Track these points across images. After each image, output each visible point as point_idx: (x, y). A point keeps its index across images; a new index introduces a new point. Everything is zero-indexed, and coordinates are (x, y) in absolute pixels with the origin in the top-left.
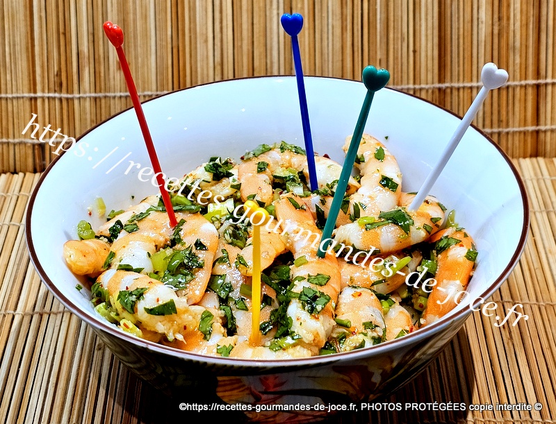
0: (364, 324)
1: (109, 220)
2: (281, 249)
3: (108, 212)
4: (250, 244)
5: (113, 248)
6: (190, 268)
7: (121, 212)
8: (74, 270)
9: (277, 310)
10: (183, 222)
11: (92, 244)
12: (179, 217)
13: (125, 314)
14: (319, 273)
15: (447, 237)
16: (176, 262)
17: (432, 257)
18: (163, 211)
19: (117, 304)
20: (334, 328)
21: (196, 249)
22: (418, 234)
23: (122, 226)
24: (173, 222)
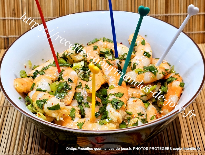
0: (138, 113)
1: (33, 69)
2: (103, 82)
3: (33, 66)
4: (91, 80)
5: (35, 81)
6: (66, 90)
7: (38, 66)
8: (18, 91)
9: (102, 107)
10: (63, 71)
11: (26, 79)
12: (62, 68)
13: (39, 110)
14: (119, 92)
15: (171, 77)
16: (60, 88)
17: (165, 85)
18: (55, 66)
19: (36, 105)
20: (125, 115)
21: (69, 82)
22: (160, 76)
23: (38, 72)
24: (59, 71)
